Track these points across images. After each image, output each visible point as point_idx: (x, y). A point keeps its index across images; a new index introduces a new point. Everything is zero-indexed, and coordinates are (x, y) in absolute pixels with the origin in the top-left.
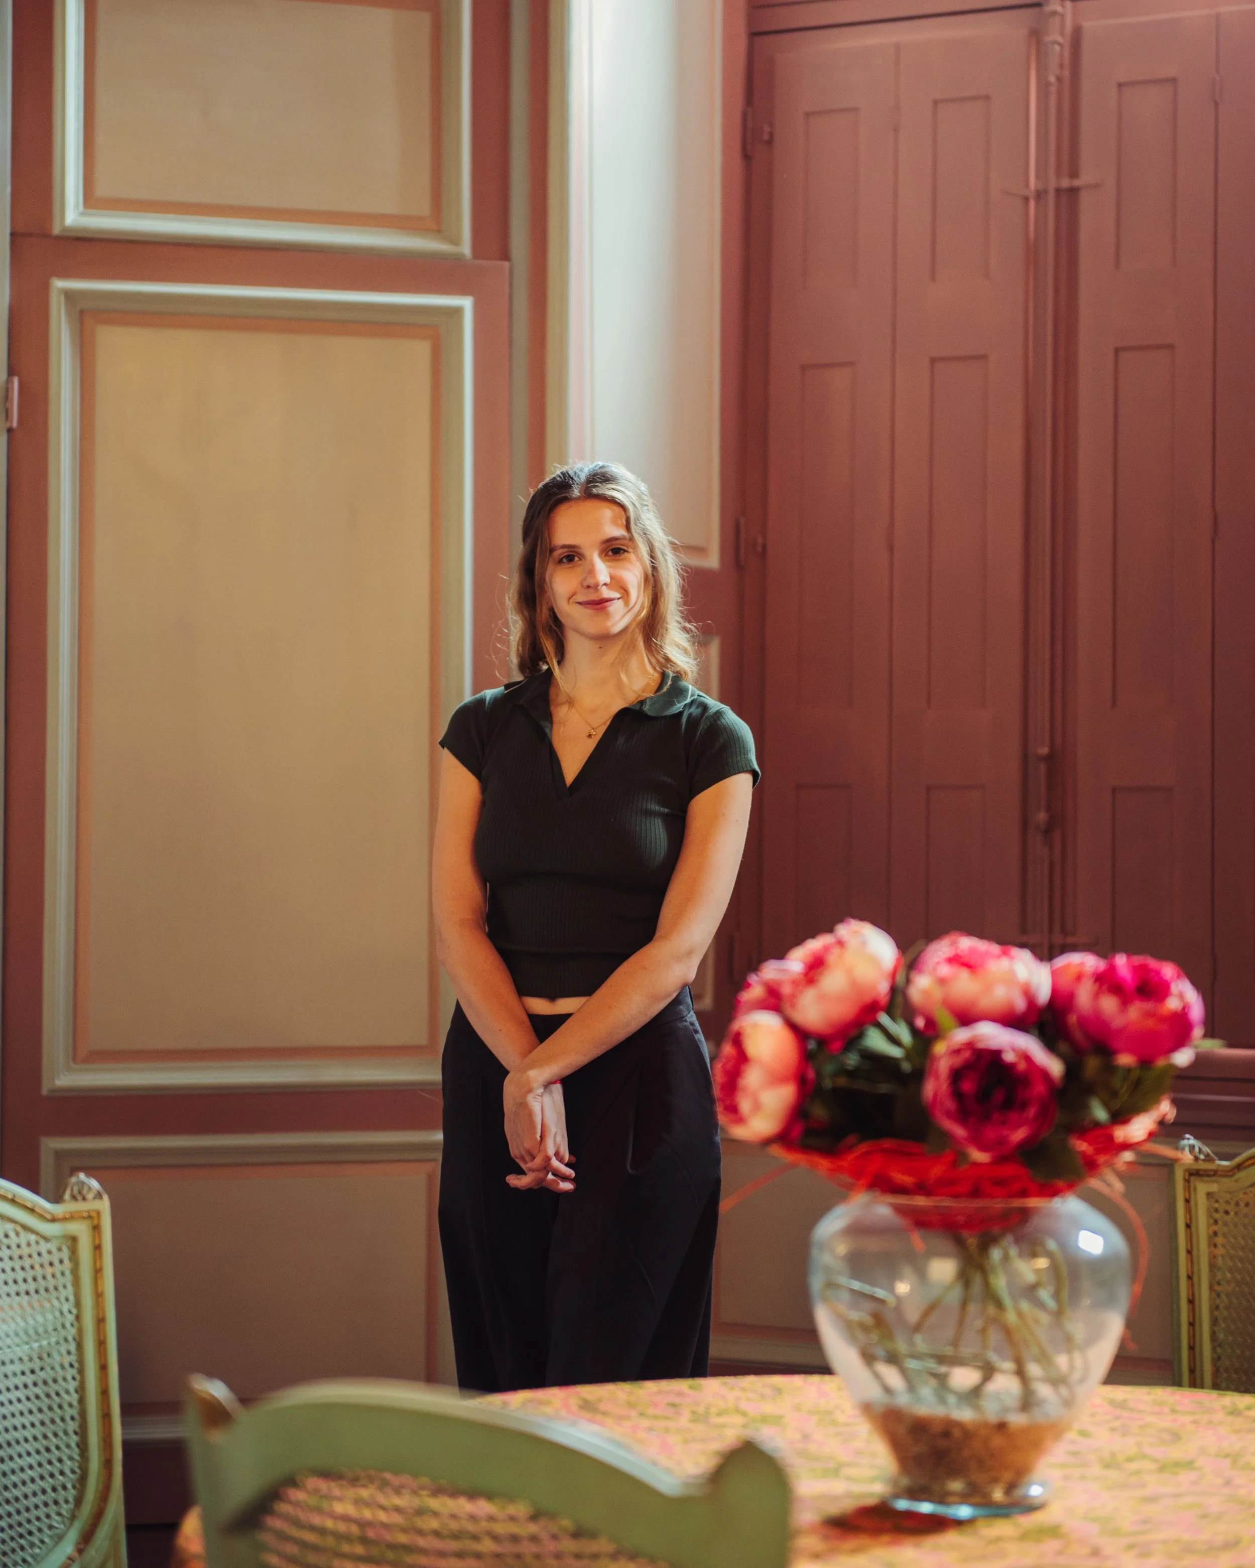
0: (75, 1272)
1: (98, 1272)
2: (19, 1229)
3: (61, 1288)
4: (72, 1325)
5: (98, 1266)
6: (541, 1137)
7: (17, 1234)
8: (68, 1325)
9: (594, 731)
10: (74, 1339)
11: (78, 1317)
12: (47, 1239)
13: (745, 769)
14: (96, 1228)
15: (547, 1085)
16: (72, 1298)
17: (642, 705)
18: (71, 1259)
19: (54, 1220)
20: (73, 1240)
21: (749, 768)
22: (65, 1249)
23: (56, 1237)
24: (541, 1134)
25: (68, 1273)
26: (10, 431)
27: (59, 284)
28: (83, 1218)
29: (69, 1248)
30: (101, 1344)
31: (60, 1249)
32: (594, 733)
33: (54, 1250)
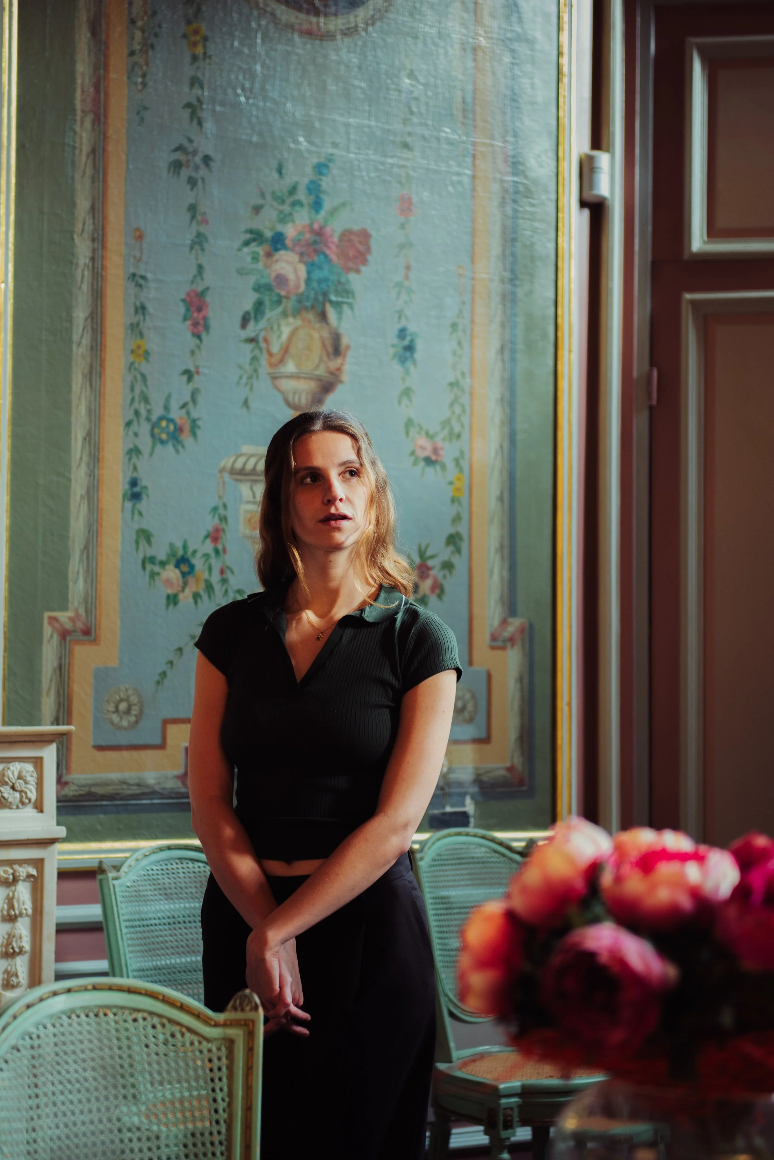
0: (230, 1068)
1: (249, 1069)
2: (184, 1030)
3: (217, 1080)
4: (224, 1110)
5: (250, 1065)
6: (280, 987)
7: (183, 1035)
8: (221, 1111)
9: (322, 634)
10: (225, 1121)
11: (230, 1105)
12: (208, 1040)
13: (450, 667)
14: (251, 1035)
15: (284, 941)
16: (226, 1089)
17: (362, 613)
18: (227, 1058)
19: (216, 1025)
20: (230, 1043)
21: (453, 667)
22: (223, 1049)
23: (216, 1039)
24: (280, 985)
25: (224, 1069)
26: (651, 408)
27: (688, 296)
28: (241, 1025)
29: (226, 1048)
30: (247, 1127)
31: (219, 1049)
32: (322, 636)
33: (214, 1049)
